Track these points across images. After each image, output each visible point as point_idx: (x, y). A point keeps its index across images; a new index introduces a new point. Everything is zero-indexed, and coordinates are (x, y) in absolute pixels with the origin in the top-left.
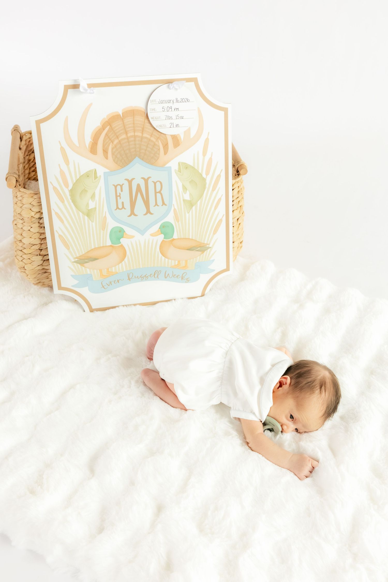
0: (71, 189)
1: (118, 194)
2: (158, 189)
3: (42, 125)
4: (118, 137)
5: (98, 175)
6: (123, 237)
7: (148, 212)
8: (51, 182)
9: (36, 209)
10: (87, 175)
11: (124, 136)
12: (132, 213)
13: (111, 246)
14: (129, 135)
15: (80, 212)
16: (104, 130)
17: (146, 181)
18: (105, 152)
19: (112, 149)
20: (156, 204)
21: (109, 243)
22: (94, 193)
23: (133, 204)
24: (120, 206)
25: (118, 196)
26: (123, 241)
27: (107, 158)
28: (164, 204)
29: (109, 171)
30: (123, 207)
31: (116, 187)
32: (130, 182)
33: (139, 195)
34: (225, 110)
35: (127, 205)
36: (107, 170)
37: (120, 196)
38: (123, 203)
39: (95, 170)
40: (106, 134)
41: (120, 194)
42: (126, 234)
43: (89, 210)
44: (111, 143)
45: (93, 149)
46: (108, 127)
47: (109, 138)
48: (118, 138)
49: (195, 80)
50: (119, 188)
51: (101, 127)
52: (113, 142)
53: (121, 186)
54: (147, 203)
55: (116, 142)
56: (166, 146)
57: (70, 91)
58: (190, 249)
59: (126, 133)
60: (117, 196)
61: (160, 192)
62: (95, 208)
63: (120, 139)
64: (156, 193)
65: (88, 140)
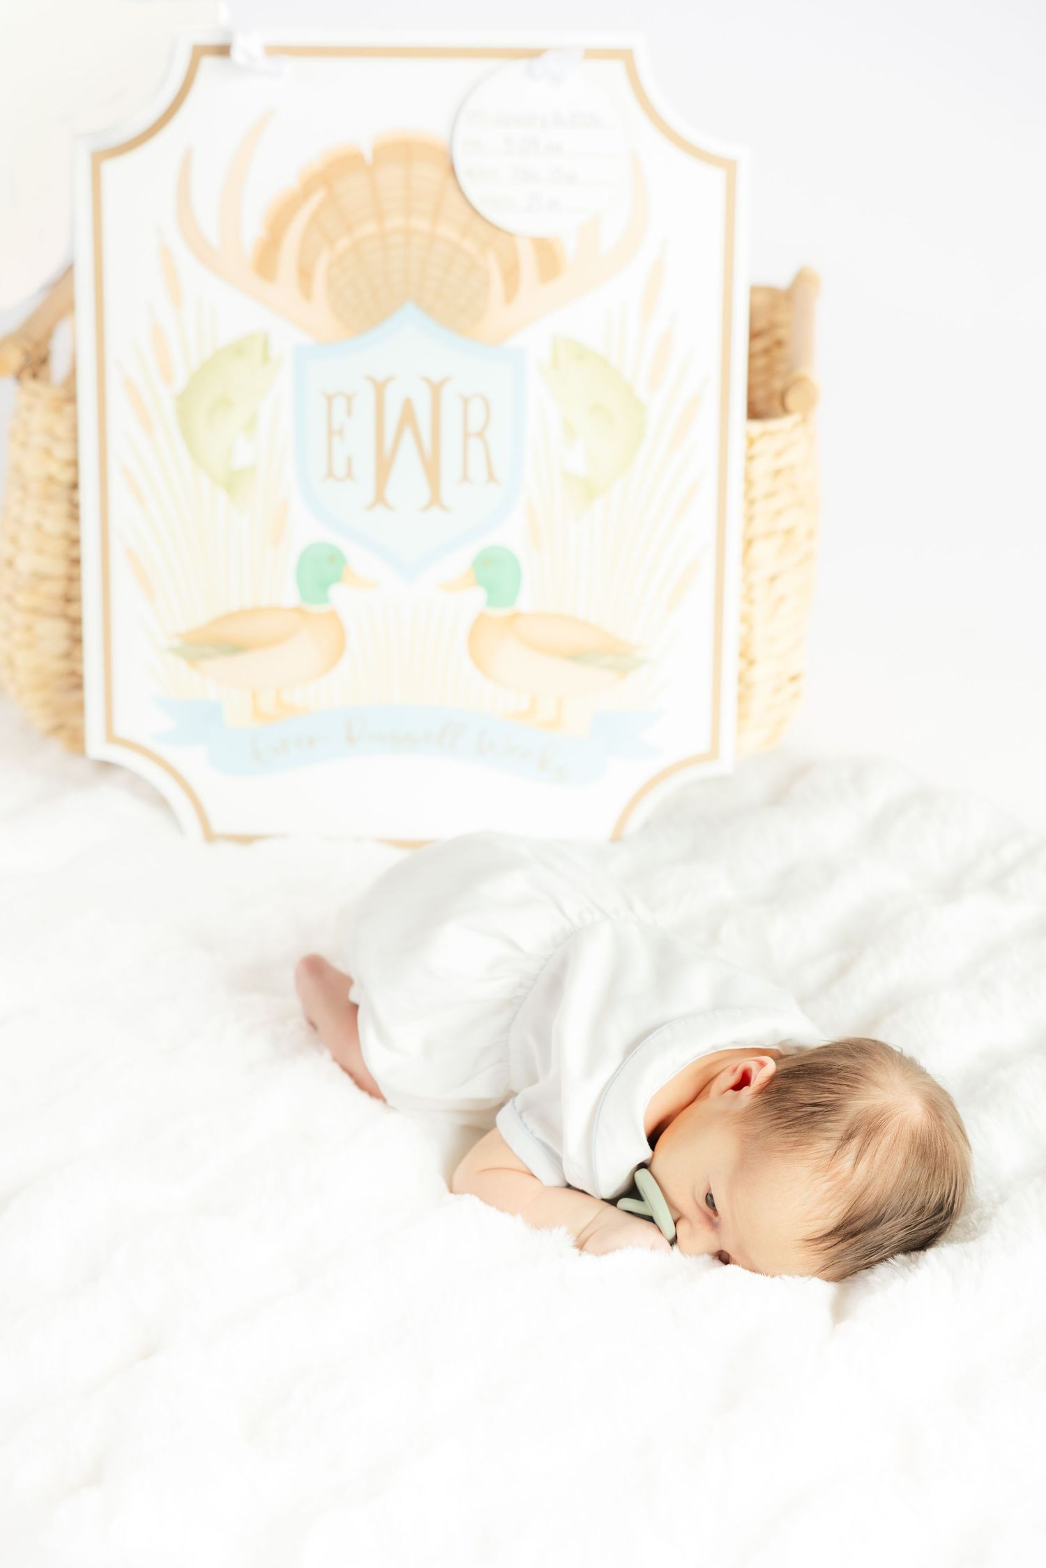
1: (336, 427)
2: (475, 425)
3: (110, 168)
4: (351, 230)
6: (338, 580)
7: (435, 499)
8: (117, 362)
9: (62, 452)
10: (239, 351)
11: (372, 228)
12: (380, 498)
13: (298, 610)
14: (388, 225)
16: (308, 199)
17: (436, 390)
18: (305, 274)
19: (330, 266)
20: (465, 477)
21: (290, 596)
23: (384, 467)
24: (340, 469)
25: (337, 433)
26: (341, 597)
27: (308, 296)
28: (491, 477)
30: (349, 474)
31: (330, 399)
32: (380, 389)
33: (408, 437)
34: (729, 167)
35: (365, 468)
36: (306, 340)
37: (341, 433)
38: (349, 461)
39: (267, 335)
40: (314, 216)
41: (342, 424)
42: (351, 572)
43: (233, 469)
44: (328, 247)
45: (266, 263)
46: (323, 191)
47: (322, 229)
48: (352, 235)
49: (626, 56)
50: (339, 404)
51: (299, 190)
52: (331, 244)
53: (349, 399)
54: (432, 468)
55: (343, 243)
56: (511, 275)
57: (209, 64)
58: (576, 656)
59: (380, 216)
60: (331, 432)
61: (480, 434)
62: (255, 468)
63: (358, 235)
64: (466, 435)
65: (253, 230)
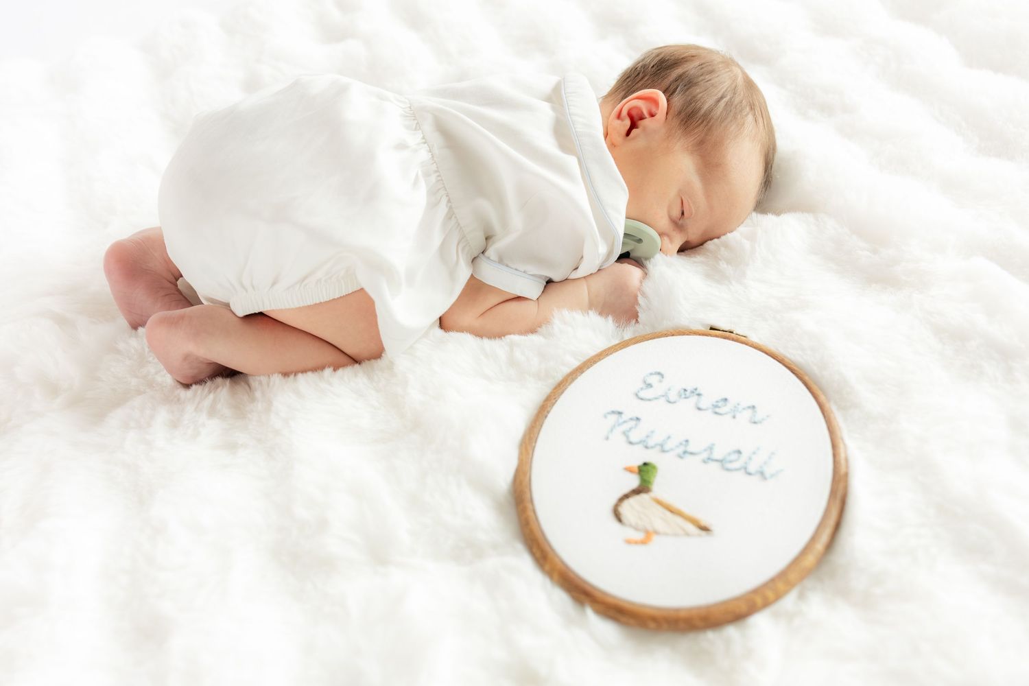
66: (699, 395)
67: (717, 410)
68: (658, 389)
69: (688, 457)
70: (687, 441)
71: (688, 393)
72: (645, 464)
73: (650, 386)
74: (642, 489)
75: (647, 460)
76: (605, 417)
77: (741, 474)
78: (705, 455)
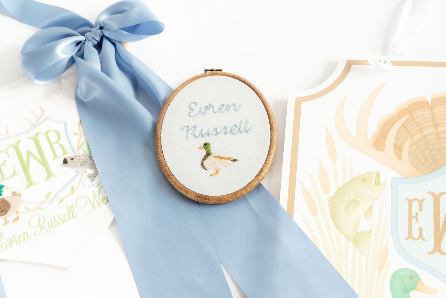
0: (332, 197)
1: (414, 214)
3: (303, 104)
4: (421, 131)
5: (382, 181)
6: (415, 289)
8: (301, 182)
10: (364, 179)
11: (432, 130)
12: (437, 249)
14: (440, 129)
15: (341, 233)
16: (400, 119)
18: (398, 148)
19: (411, 146)
21: (387, 295)
22: (371, 207)
24: (416, 234)
25: (414, 217)
27: (400, 158)
29: (401, 176)
30: (421, 236)
31: (410, 202)
32: (436, 198)
35: (429, 234)
36: (399, 176)
37: (416, 217)
38: (421, 230)
39: (378, 173)
40: (403, 125)
41: (417, 213)
42: (422, 284)
43: (358, 232)
44: (410, 138)
45: (379, 143)
46: (408, 115)
47: (407, 130)
48: (422, 133)
50: (415, 205)
51: (396, 114)
52: (412, 136)
53: (421, 202)
55: (418, 136)
59: (436, 126)
60: (410, 217)
62: (370, 232)
63: (424, 133)
65: (373, 129)
66: (213, 107)
67: (222, 110)
68: (197, 109)
69: (218, 135)
70: (216, 129)
71: (208, 107)
72: (205, 144)
73: (193, 109)
74: (208, 154)
75: (205, 142)
76: (182, 129)
77: (239, 133)
78: (224, 131)
